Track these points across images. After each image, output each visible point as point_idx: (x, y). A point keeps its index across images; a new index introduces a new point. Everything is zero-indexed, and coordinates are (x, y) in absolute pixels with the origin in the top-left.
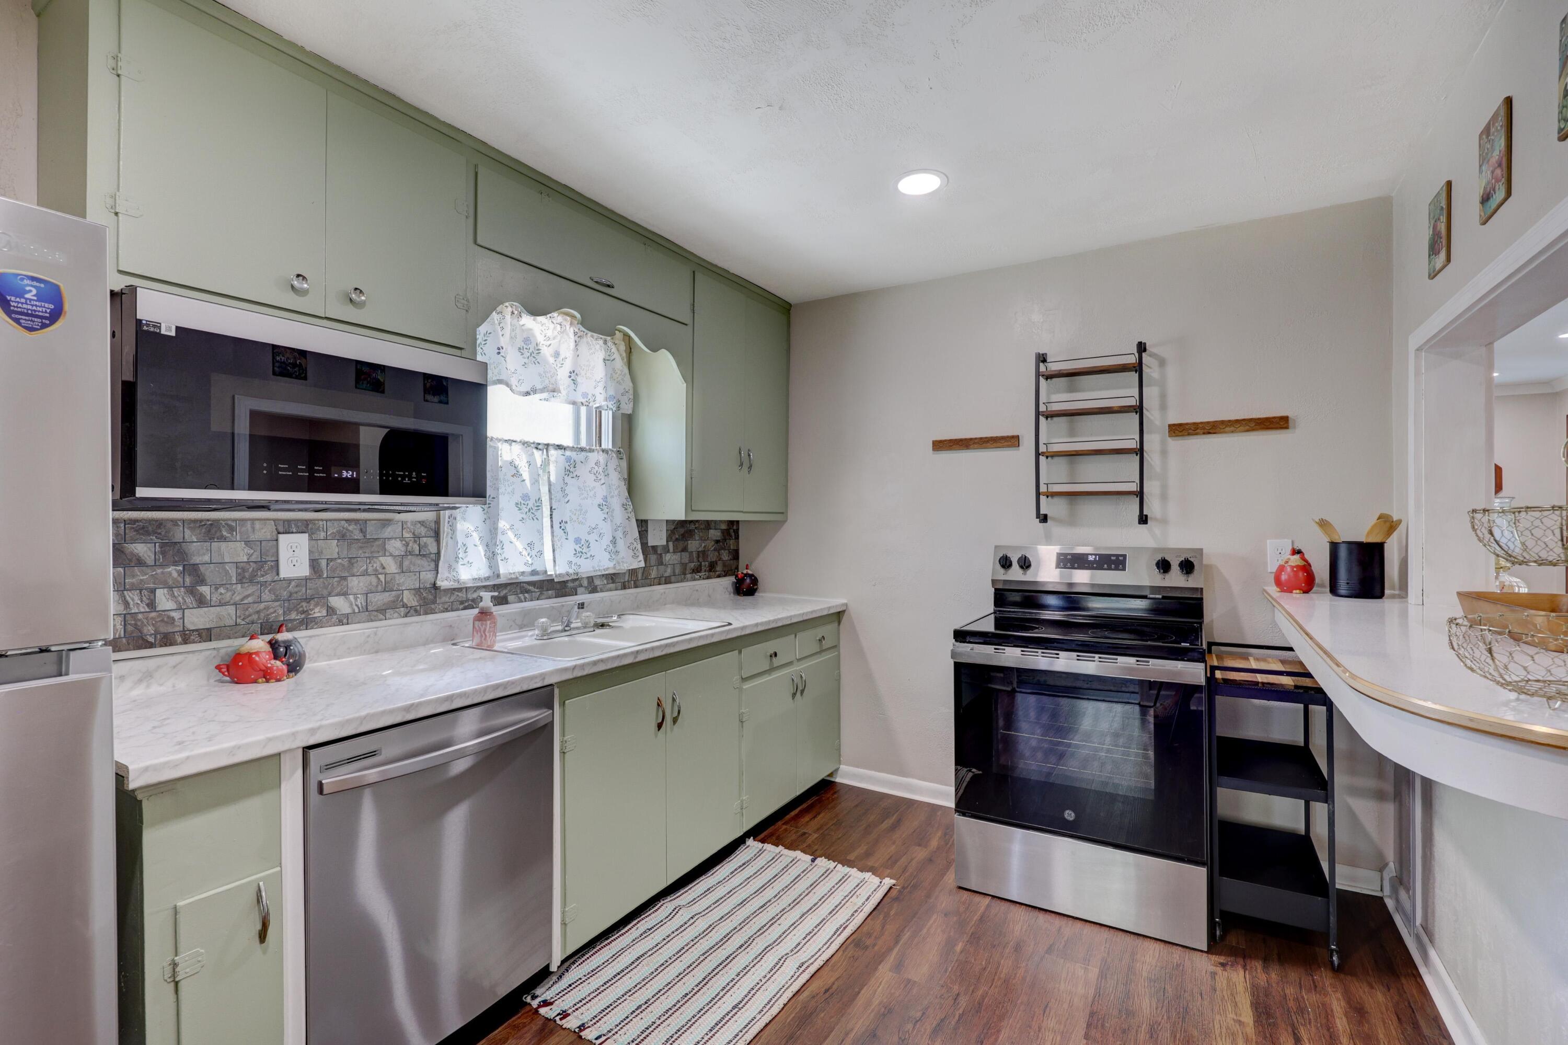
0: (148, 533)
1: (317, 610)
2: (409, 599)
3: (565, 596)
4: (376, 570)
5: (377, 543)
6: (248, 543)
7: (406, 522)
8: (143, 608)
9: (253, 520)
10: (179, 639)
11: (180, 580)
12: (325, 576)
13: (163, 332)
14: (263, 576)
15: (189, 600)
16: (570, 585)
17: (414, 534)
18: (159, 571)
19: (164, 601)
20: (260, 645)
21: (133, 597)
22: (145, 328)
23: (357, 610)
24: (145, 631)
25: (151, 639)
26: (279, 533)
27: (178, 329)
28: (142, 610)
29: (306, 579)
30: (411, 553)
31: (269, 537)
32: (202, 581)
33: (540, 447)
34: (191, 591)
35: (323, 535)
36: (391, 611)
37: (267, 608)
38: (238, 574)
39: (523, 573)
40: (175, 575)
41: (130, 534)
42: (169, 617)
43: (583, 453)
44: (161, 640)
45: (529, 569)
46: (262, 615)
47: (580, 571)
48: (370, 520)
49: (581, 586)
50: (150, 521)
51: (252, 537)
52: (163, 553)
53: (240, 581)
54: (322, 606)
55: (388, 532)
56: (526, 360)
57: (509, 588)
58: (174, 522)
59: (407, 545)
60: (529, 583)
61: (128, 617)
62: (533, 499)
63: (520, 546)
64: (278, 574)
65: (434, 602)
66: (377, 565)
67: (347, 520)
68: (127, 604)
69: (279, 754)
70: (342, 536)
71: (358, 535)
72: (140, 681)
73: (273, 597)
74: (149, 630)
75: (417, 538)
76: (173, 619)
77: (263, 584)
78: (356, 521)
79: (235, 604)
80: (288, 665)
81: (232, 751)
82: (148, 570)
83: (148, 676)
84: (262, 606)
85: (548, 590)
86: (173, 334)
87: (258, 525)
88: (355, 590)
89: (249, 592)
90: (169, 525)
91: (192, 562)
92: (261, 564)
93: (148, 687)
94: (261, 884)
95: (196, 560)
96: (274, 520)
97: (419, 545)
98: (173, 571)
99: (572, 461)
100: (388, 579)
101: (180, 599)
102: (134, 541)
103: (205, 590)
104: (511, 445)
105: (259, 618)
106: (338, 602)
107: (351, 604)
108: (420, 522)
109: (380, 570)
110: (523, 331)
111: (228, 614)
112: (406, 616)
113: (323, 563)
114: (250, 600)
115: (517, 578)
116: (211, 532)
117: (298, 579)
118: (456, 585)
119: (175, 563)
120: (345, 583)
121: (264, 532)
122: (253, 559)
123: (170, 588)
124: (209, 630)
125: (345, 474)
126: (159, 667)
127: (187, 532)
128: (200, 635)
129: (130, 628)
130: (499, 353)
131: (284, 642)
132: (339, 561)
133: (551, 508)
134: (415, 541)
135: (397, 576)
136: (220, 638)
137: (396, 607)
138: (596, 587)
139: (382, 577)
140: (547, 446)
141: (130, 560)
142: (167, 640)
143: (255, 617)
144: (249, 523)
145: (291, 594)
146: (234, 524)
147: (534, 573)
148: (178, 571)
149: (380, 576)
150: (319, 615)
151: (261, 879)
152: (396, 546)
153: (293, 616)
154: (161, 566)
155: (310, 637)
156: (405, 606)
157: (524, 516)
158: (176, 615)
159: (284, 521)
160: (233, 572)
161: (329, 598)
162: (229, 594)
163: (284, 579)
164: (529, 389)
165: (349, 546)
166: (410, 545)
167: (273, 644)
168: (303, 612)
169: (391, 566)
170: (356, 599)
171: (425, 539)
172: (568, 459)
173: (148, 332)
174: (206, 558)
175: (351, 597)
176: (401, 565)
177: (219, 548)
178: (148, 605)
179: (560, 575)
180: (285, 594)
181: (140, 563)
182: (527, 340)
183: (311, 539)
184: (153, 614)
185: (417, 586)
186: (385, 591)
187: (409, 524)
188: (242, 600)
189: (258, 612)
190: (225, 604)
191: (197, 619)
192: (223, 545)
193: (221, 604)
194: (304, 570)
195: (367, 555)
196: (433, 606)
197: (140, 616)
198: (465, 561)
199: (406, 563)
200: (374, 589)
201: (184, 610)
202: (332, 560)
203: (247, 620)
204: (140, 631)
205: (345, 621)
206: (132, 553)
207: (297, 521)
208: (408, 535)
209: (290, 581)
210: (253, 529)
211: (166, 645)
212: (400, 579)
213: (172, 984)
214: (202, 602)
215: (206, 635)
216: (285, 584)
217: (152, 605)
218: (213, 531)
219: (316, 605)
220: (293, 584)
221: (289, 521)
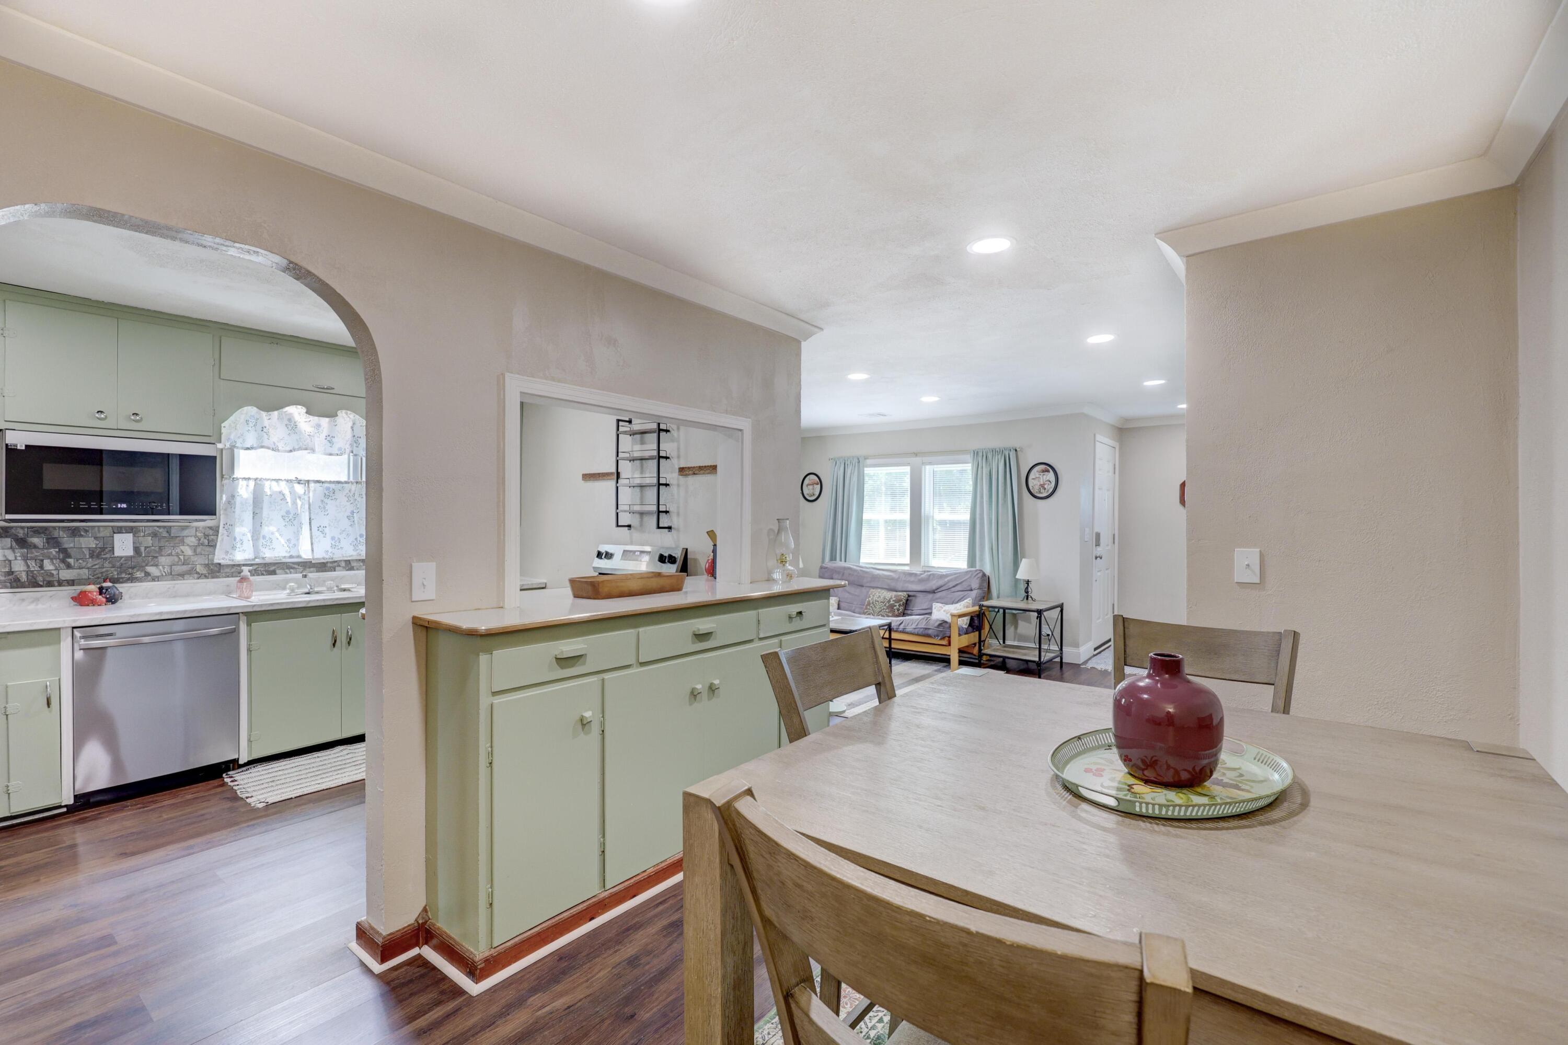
0: (39, 533)
1: (138, 573)
2: (200, 570)
3: (326, 571)
4: (178, 553)
5: (178, 538)
6: (96, 538)
7: (199, 527)
8: (37, 568)
9: (99, 527)
10: (56, 584)
11: (57, 556)
12: (143, 555)
13: (19, 448)
14: (104, 555)
15: (62, 565)
16: (329, 565)
17: (204, 534)
18: (46, 551)
19: (48, 566)
20: (93, 588)
21: (32, 563)
22: (10, 447)
23: (164, 574)
24: (38, 579)
25: (41, 583)
26: (115, 533)
27: (26, 446)
28: (36, 569)
29: (131, 557)
30: (202, 544)
31: (108, 535)
32: (70, 557)
33: (302, 482)
34: (63, 561)
35: (142, 534)
36: (188, 576)
37: (107, 571)
38: (90, 554)
39: (285, 557)
40: (54, 553)
41: (30, 533)
42: (51, 573)
43: (340, 485)
44: (47, 584)
45: (288, 555)
46: (104, 574)
47: (334, 557)
48: (174, 526)
49: (339, 566)
50: (41, 527)
51: (98, 535)
52: (48, 543)
53: (92, 556)
54: (142, 571)
55: (185, 533)
56: (290, 432)
57: (277, 565)
58: (54, 528)
59: (199, 540)
60: (293, 563)
61: (29, 573)
62: (292, 513)
63: (282, 541)
64: (114, 554)
65: (219, 572)
66: (178, 550)
67: (158, 527)
68: (28, 566)
69: (59, 629)
70: (154, 535)
71: (165, 534)
72: (33, 602)
73: (111, 565)
74: (40, 579)
75: (206, 536)
76: (53, 574)
77: (105, 559)
78: (164, 527)
79: (88, 568)
80: (107, 598)
81: (31, 624)
82: (40, 551)
83: (37, 600)
84: (104, 570)
85: (310, 568)
86: (23, 448)
87: (101, 529)
88: (163, 564)
89: (96, 563)
90: (51, 529)
91: (63, 547)
92: (103, 549)
93: (37, 605)
94: (48, 683)
95: (66, 546)
96: (112, 527)
97: (208, 540)
98: (53, 551)
99: (331, 490)
100: (186, 558)
101: (57, 565)
102: (32, 537)
103: (71, 561)
104: (277, 482)
105: (102, 576)
106: (151, 569)
107: (161, 571)
108: (208, 527)
109: (181, 553)
110: (286, 415)
111: (85, 573)
112: (198, 578)
113: (142, 549)
114: (97, 566)
115: (280, 560)
116: (75, 532)
117: (127, 557)
118: (233, 563)
119: (54, 548)
120: (156, 560)
121: (107, 533)
122: (99, 546)
123: (52, 559)
124: (73, 581)
125: (119, 506)
126: (42, 596)
127: (61, 533)
128: (68, 583)
129: (30, 577)
130: (262, 430)
131: (106, 587)
132: (153, 548)
133: (310, 519)
134: (205, 538)
135: (192, 557)
136: (79, 584)
137: (192, 572)
138: (353, 567)
139: (182, 557)
140: (308, 481)
141: (30, 546)
142: (50, 584)
143: (100, 575)
144: (96, 528)
145: (122, 564)
146: (88, 529)
147: (291, 557)
148: (56, 551)
149: (180, 556)
150: (139, 576)
151: (48, 681)
152: (192, 541)
153: (123, 575)
154: (46, 549)
155: (132, 587)
156: (198, 573)
157: (286, 523)
158: (55, 572)
159: (118, 527)
160: (87, 553)
161: (147, 567)
162: (85, 563)
163: (118, 557)
164: (291, 449)
165: (159, 540)
166: (202, 540)
167: (101, 589)
168: (129, 574)
169: (188, 551)
170: (164, 568)
171: (212, 537)
172: (328, 489)
173: (11, 449)
174: (72, 545)
175: (161, 567)
176: (195, 551)
177: (79, 540)
178: (39, 567)
179: (317, 559)
180: (118, 564)
181: (35, 547)
182: (290, 420)
183: (134, 536)
184: (42, 571)
185: (207, 563)
186: (183, 564)
187: (201, 529)
188: (93, 566)
189: (102, 573)
190: (82, 568)
191: (66, 574)
192: (81, 539)
193: (80, 568)
194: (130, 552)
195: (171, 545)
196: (218, 574)
197: (35, 572)
198: (241, 549)
199: (199, 550)
200: (176, 563)
201: (59, 570)
202: (148, 547)
203: (95, 577)
204: (35, 579)
205: (156, 579)
206: (31, 543)
207: (125, 527)
208: (200, 535)
209: (121, 557)
210: (99, 531)
211: (49, 586)
212: (194, 559)
213: (5, 716)
214: (69, 566)
215: (71, 583)
216: (118, 559)
217: (41, 567)
218: (76, 532)
219: (138, 571)
220: (123, 559)
221: (121, 527)
